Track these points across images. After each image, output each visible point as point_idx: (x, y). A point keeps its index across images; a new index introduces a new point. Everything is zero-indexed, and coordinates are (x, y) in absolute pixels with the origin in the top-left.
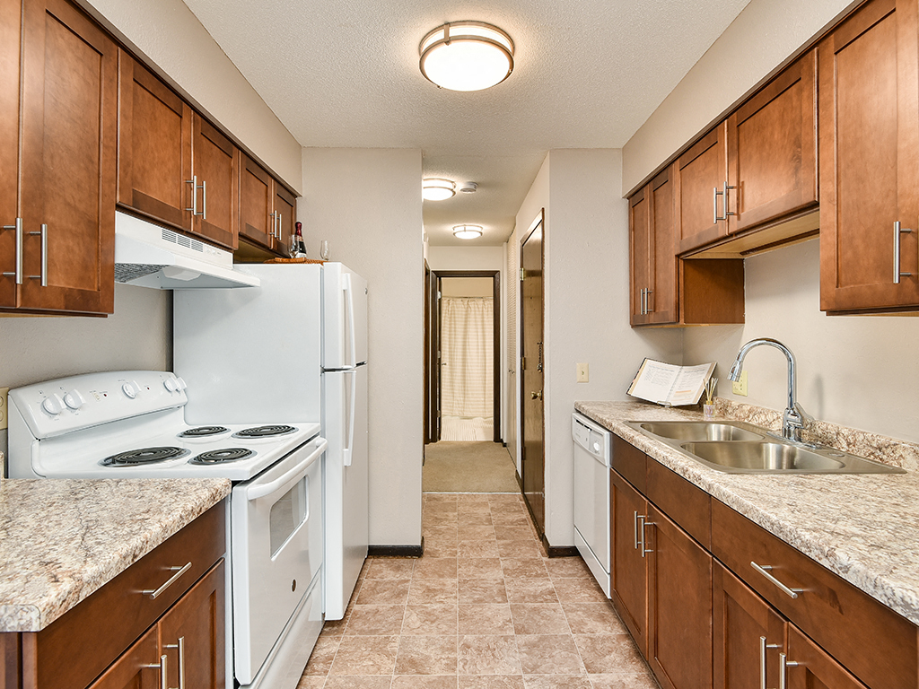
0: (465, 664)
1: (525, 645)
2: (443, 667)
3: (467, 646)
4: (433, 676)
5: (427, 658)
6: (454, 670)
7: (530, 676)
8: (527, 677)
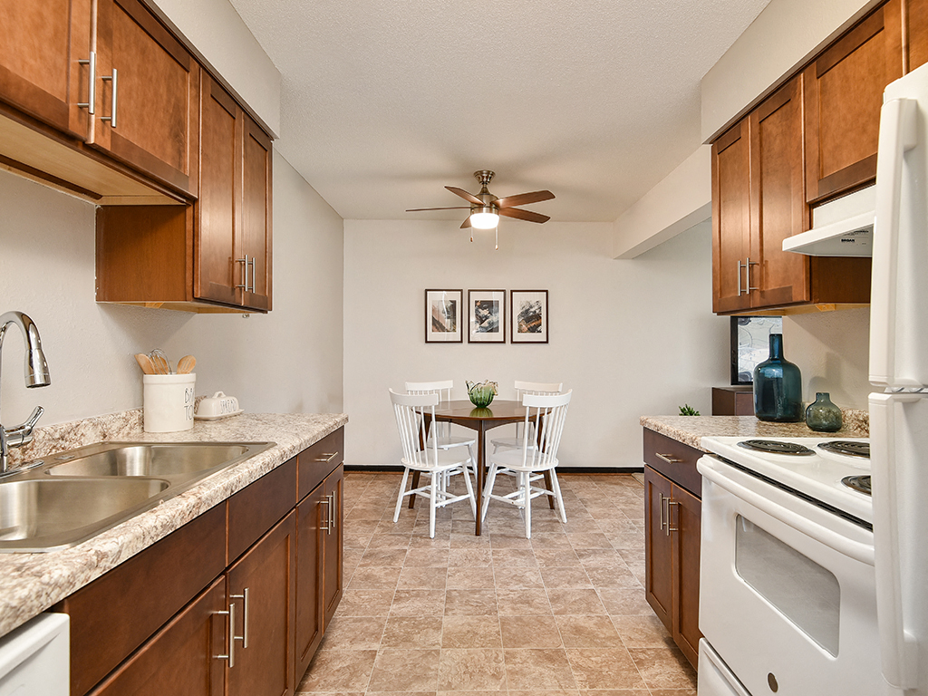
0: (496, 658)
1: (428, 679)
2: (518, 656)
3: (496, 676)
4: (526, 647)
5: (537, 663)
6: (507, 653)
7: (434, 648)
8: (437, 647)
